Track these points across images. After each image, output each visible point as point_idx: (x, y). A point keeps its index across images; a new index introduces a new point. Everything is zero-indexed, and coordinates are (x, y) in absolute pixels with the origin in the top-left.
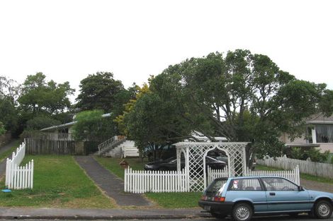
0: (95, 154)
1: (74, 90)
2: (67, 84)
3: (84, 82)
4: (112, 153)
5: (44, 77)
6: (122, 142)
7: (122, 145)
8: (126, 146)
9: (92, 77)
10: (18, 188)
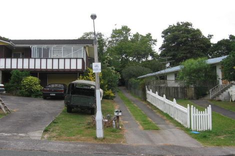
0: (206, 98)
1: (156, 41)
2: (149, 36)
3: (165, 33)
4: (221, 97)
5: (129, 30)
6: (229, 87)
7: (229, 90)
8: (233, 90)
9: (173, 27)
10: (200, 130)
